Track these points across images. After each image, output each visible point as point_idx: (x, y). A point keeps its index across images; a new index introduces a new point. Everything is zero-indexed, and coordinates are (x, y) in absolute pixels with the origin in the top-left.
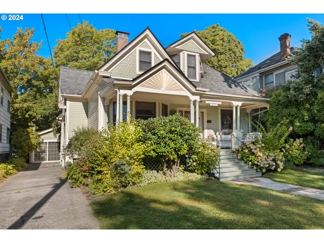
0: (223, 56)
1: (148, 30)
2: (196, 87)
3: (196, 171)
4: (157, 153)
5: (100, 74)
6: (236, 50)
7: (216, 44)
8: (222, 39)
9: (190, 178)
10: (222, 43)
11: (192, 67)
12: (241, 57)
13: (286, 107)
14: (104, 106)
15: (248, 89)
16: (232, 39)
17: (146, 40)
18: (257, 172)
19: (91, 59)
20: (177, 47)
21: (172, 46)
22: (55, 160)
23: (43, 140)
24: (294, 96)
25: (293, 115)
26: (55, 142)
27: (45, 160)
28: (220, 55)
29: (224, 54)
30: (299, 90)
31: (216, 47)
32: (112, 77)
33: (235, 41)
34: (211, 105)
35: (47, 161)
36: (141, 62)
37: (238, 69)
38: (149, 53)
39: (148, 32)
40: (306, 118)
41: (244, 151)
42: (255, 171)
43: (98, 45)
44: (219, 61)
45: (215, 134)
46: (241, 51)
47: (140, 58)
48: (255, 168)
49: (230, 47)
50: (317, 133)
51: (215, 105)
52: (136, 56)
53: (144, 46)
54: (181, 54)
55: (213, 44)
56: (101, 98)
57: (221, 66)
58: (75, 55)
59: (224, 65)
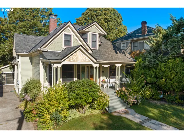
0: (111, 23)
1: (69, 23)
2: (97, 60)
3: (96, 109)
4: (76, 103)
5: (41, 50)
6: (118, 19)
7: (107, 15)
8: (110, 13)
9: (93, 113)
10: (110, 15)
11: (94, 42)
12: (121, 23)
13: (143, 69)
14: (43, 66)
15: (126, 54)
16: (116, 13)
17: (68, 28)
18: (128, 105)
19: (32, 20)
20: (86, 30)
21: (83, 30)
22: (11, 84)
23: (3, 72)
24: (148, 64)
25: (147, 73)
26: (11, 73)
27: (5, 84)
28: (109, 22)
29: (111, 21)
30: (150, 61)
31: (107, 17)
32: (48, 51)
33: (117, 14)
34: (104, 67)
35: (6, 85)
36: (65, 41)
37: (119, 31)
38: (70, 36)
39: (69, 24)
40: (153, 76)
41: (121, 93)
42: (127, 104)
43: (37, 12)
44: (108, 25)
45: (106, 79)
46: (121, 20)
47: (65, 38)
48: (127, 103)
49: (114, 18)
50: (158, 83)
51: (107, 67)
52: (62, 38)
53: (67, 32)
54: (88, 33)
55: (105, 15)
56: (42, 62)
57: (109, 28)
58: (22, 17)
59: (111, 28)
